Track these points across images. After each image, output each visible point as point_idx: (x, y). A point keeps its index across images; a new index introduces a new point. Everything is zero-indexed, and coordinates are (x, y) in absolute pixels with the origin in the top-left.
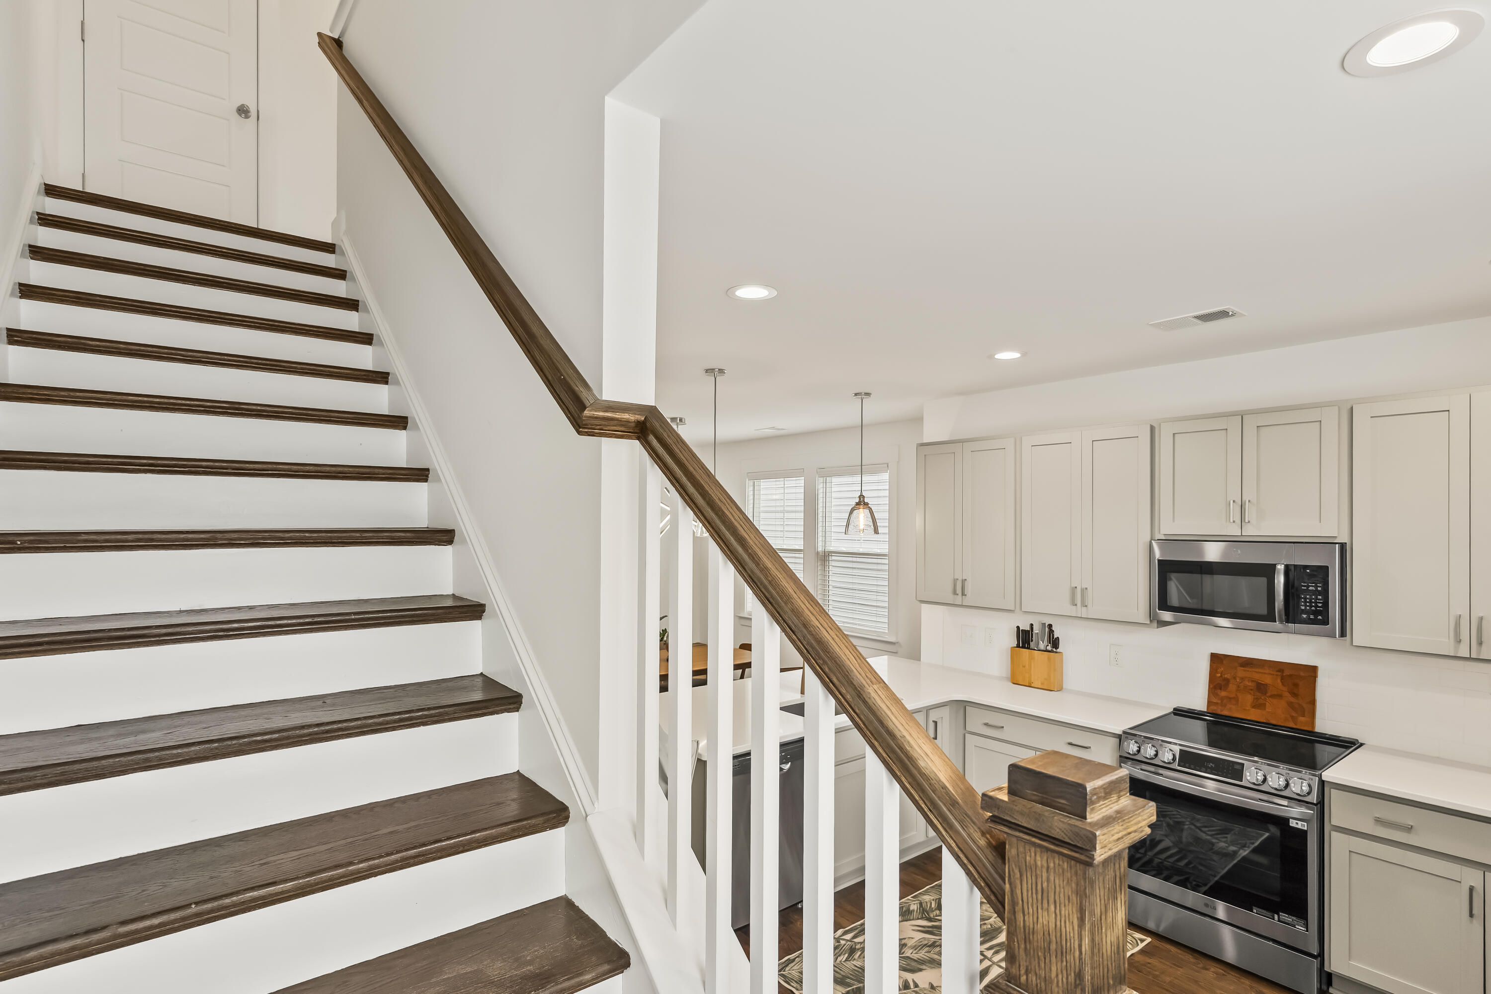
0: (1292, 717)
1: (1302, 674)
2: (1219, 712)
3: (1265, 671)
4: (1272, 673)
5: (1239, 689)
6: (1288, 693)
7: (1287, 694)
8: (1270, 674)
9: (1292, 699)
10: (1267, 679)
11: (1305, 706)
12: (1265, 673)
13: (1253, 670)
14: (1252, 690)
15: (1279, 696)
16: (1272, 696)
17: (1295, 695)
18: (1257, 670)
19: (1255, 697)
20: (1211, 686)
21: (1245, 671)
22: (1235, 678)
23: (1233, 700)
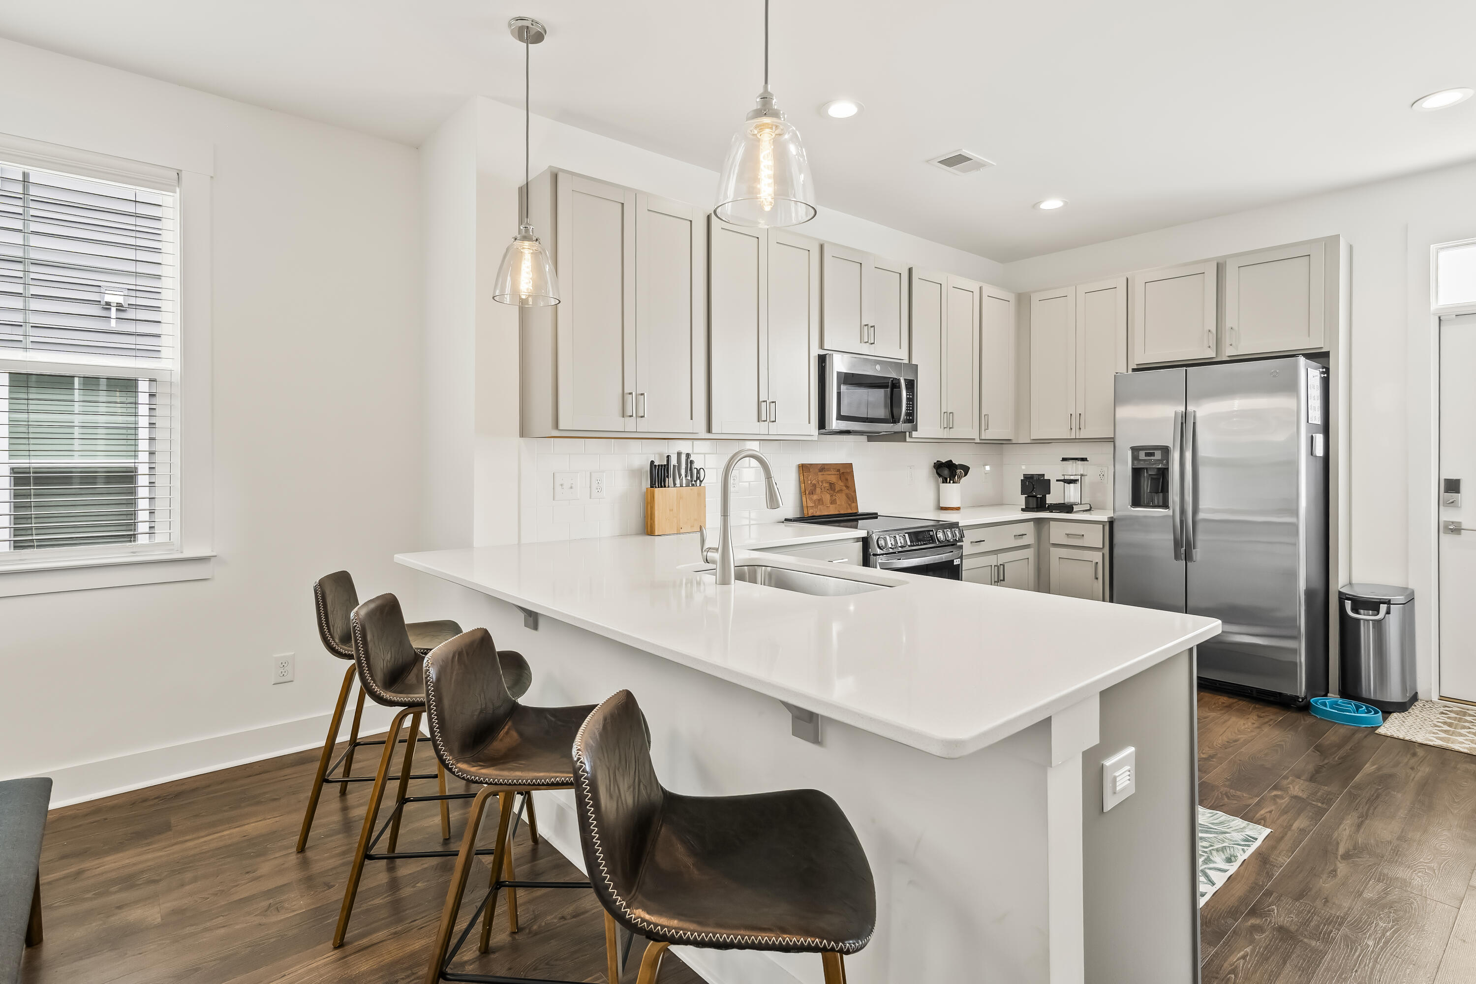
0: (848, 505)
1: (846, 470)
2: (814, 514)
3: (830, 473)
4: (835, 473)
5: (822, 491)
7: (844, 488)
9: (847, 491)
10: (833, 479)
11: (853, 494)
12: (832, 475)
13: (827, 473)
14: (828, 490)
15: (841, 491)
16: (838, 492)
17: (847, 487)
19: (831, 495)
20: (807, 493)
21: (822, 475)
22: (819, 483)
23: (820, 501)
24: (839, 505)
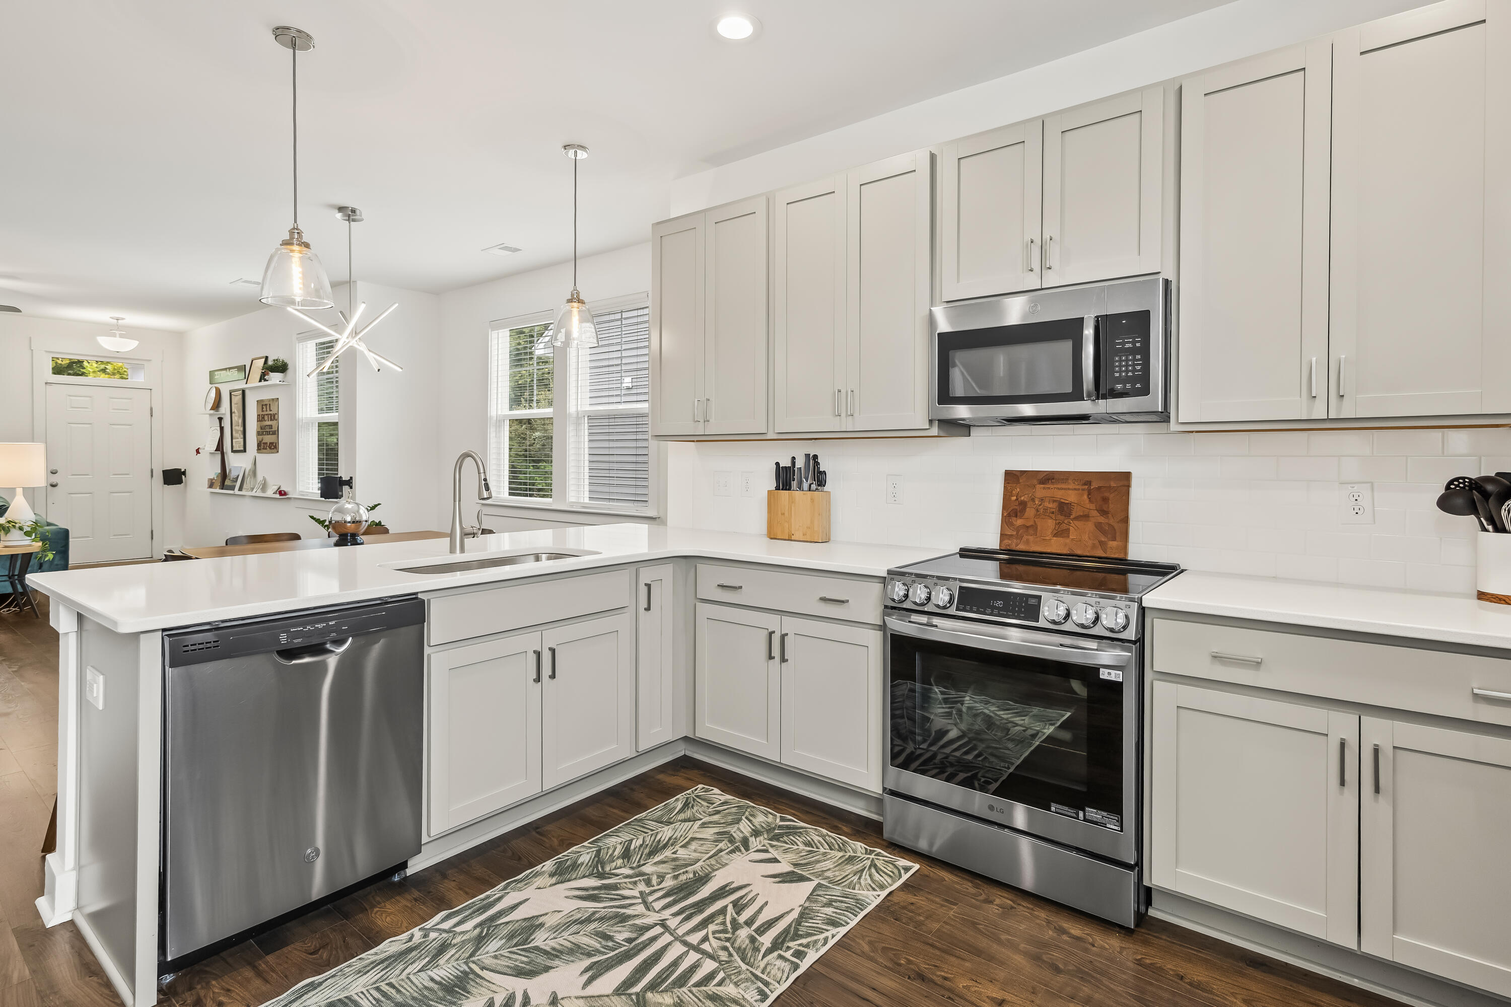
0: (1101, 543)
1: (1113, 484)
2: (1014, 547)
3: (1069, 486)
4: (1077, 487)
5: (1039, 513)
6: (1096, 511)
7: (1095, 513)
8: (1075, 489)
9: (1102, 519)
10: (1071, 497)
11: (1116, 526)
12: (1069, 489)
13: (1055, 486)
14: (1053, 513)
15: (1085, 517)
16: (1077, 518)
17: (1104, 512)
18: (1059, 486)
19: (1057, 521)
20: (1005, 514)
21: (1044, 488)
22: (1033, 500)
23: (1031, 528)
24: (1072, 539)
